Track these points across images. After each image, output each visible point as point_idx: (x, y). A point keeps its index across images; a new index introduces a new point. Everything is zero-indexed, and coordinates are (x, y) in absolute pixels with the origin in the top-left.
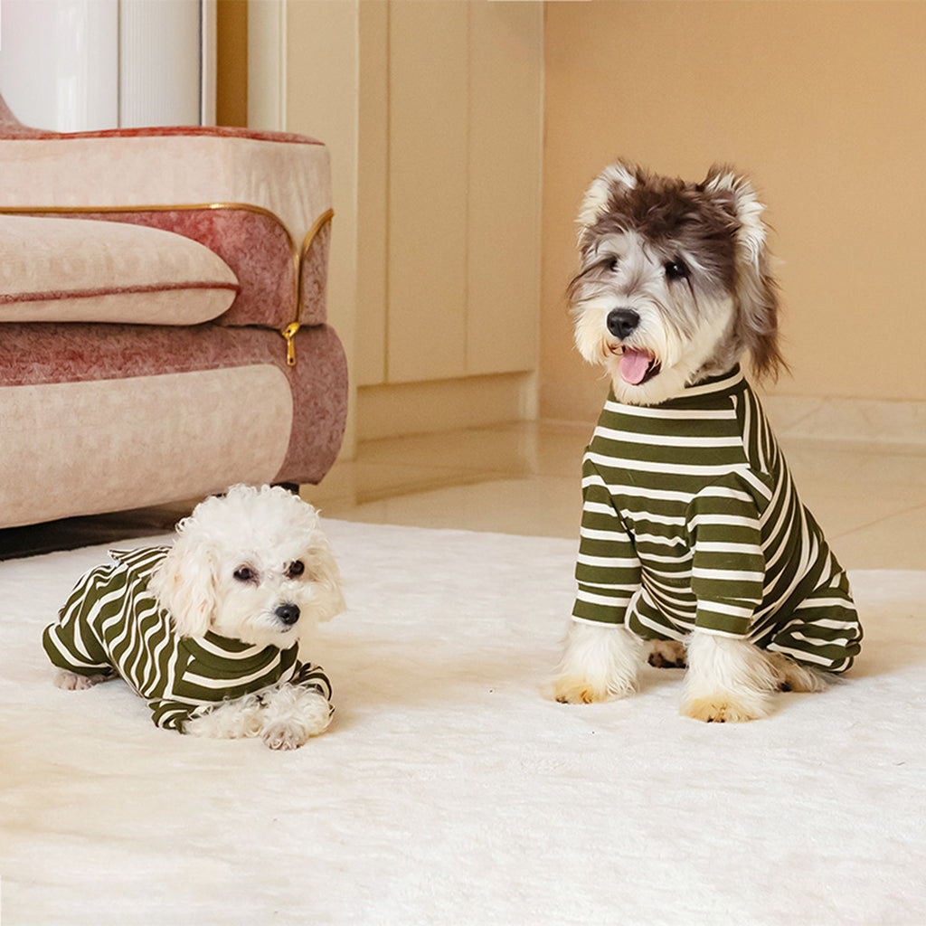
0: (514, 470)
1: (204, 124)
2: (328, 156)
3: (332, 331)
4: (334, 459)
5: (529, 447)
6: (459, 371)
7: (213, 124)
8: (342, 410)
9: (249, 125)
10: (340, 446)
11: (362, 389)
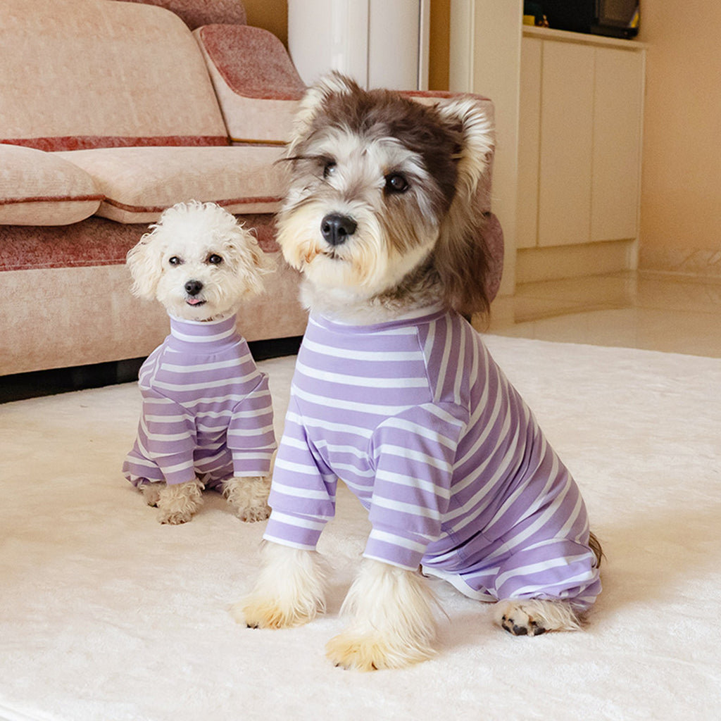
0: (620, 303)
1: (420, 89)
2: (493, 107)
3: (494, 216)
4: (495, 296)
5: (631, 287)
6: (585, 239)
7: (426, 89)
8: (499, 267)
9: (451, 89)
10: (498, 287)
11: (521, 251)
